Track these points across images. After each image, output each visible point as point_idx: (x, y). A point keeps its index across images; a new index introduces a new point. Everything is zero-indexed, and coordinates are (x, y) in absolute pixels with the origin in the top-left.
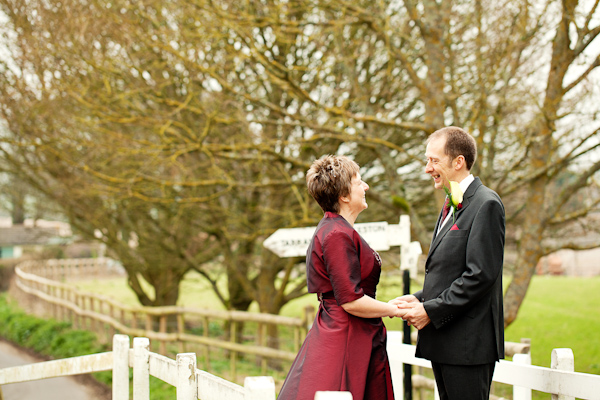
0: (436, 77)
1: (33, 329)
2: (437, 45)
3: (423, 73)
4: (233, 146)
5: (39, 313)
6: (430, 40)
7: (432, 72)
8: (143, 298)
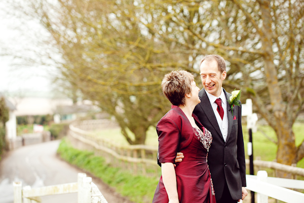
0: (268, 27)
1: (77, 155)
2: (268, 10)
3: (261, 24)
4: (163, 65)
5: (80, 148)
6: (263, 7)
7: (265, 24)
8: (129, 140)
